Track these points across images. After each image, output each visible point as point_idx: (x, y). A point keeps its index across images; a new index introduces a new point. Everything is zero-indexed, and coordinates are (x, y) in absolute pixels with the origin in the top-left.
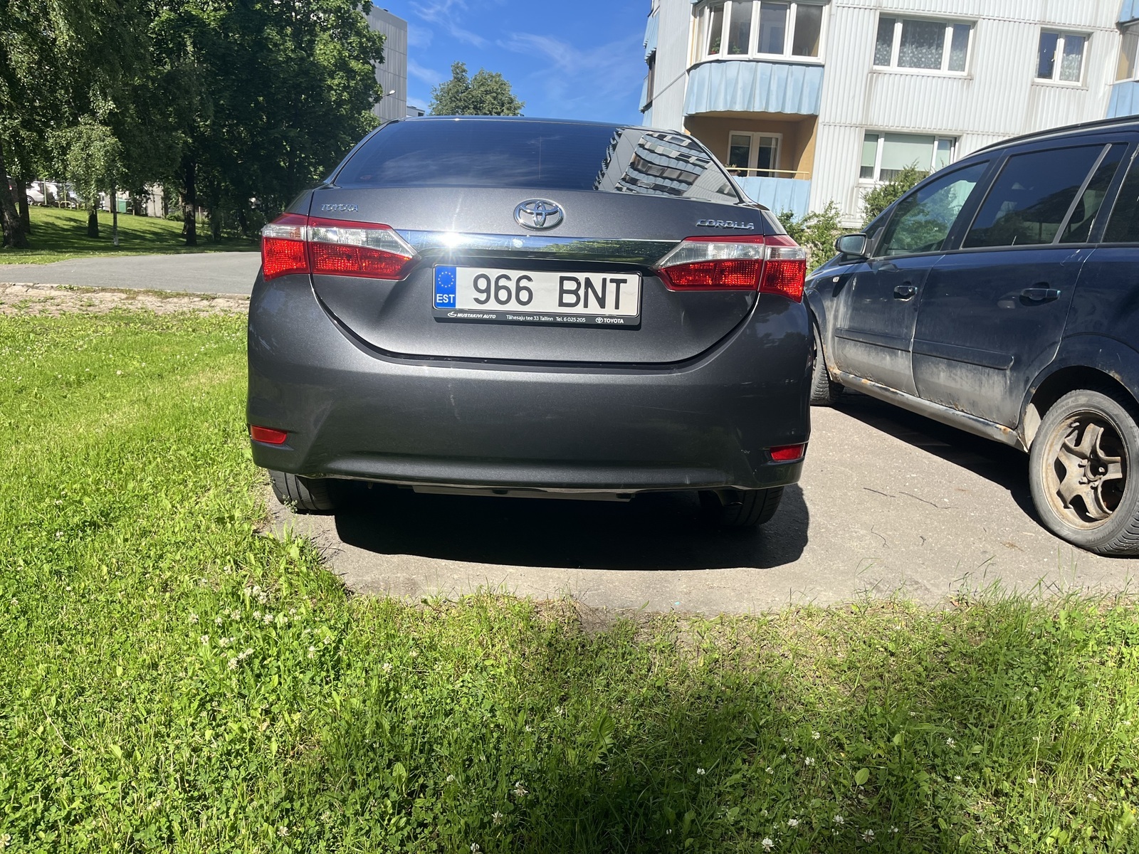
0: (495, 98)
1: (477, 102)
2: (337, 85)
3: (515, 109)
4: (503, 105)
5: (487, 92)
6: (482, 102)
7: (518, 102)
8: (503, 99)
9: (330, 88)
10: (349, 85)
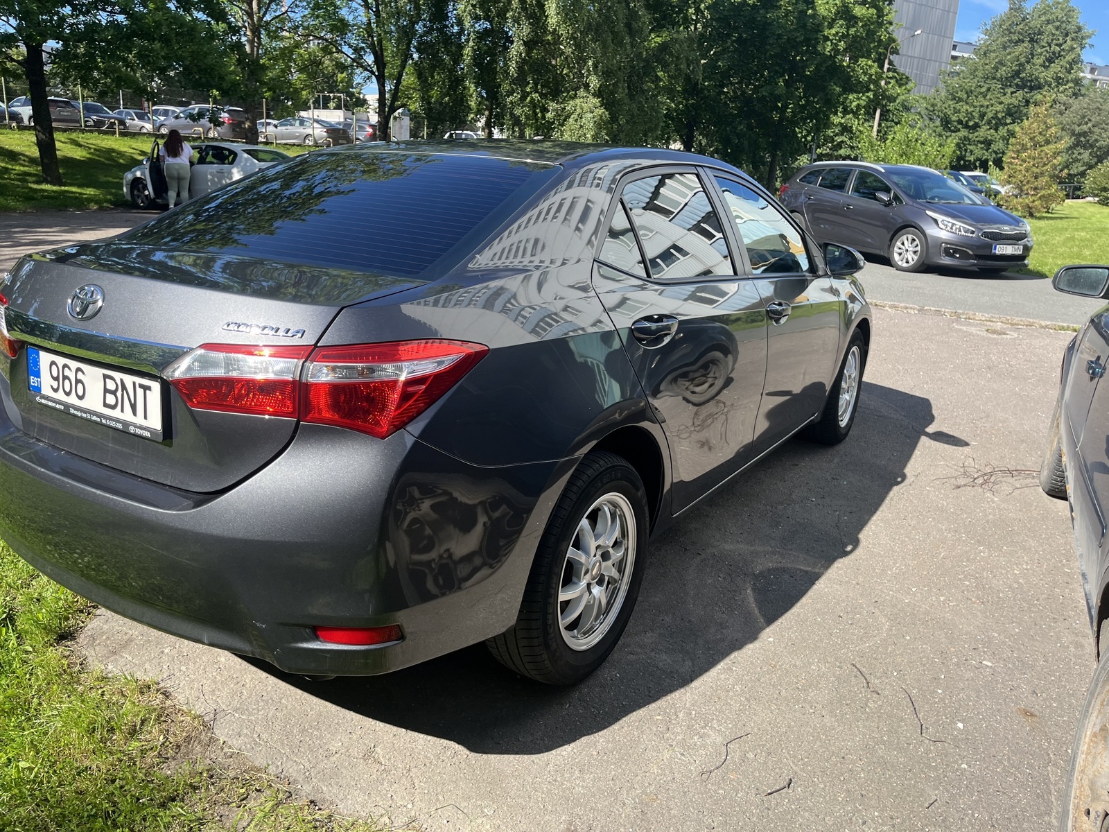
0: (1057, 28)
1: (1034, 33)
2: (834, 35)
3: (1083, 38)
4: (1067, 35)
5: (1048, 22)
6: (1040, 33)
7: (1087, 30)
8: (1068, 27)
9: (826, 39)
10: (848, 33)
